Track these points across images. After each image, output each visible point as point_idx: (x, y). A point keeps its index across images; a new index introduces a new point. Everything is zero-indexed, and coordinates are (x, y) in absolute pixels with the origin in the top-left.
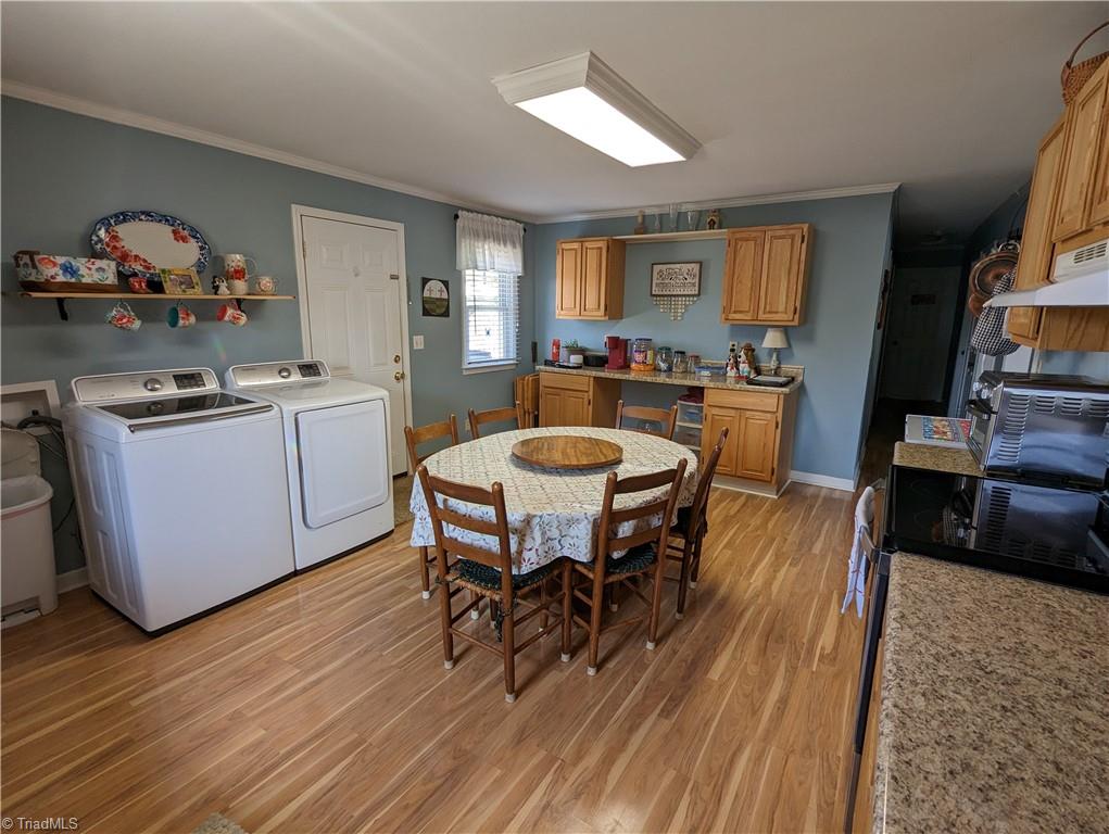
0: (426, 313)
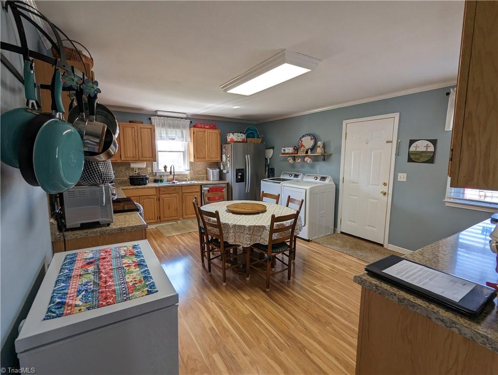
0: (410, 160)
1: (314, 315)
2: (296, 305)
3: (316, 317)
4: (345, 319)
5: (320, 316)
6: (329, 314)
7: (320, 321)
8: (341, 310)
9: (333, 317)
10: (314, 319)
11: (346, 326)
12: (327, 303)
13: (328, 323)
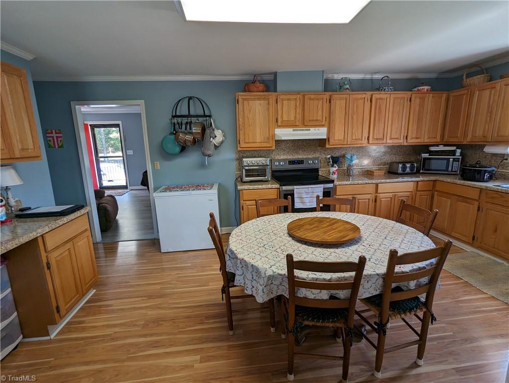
1: (163, 323)
2: (189, 317)
3: (160, 322)
4: (132, 344)
5: (157, 326)
6: (151, 335)
7: (154, 322)
8: (142, 351)
9: (145, 336)
10: (159, 320)
11: (126, 337)
12: (163, 346)
13: (145, 326)
